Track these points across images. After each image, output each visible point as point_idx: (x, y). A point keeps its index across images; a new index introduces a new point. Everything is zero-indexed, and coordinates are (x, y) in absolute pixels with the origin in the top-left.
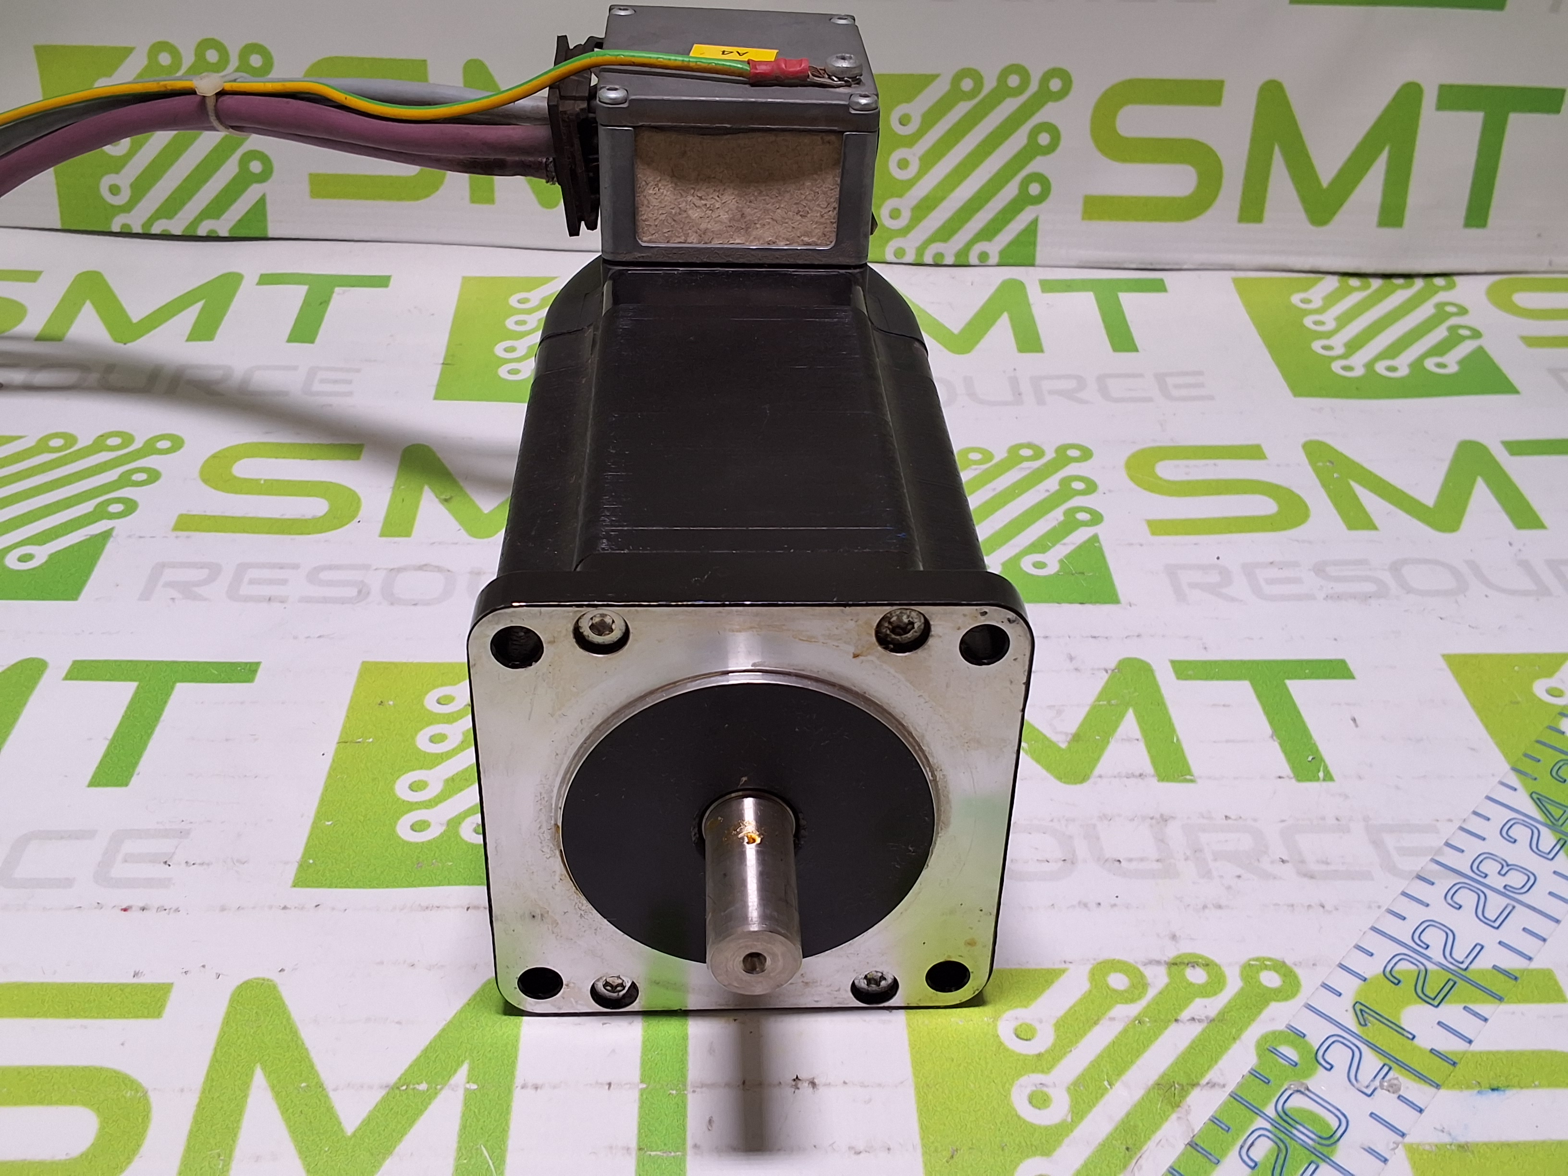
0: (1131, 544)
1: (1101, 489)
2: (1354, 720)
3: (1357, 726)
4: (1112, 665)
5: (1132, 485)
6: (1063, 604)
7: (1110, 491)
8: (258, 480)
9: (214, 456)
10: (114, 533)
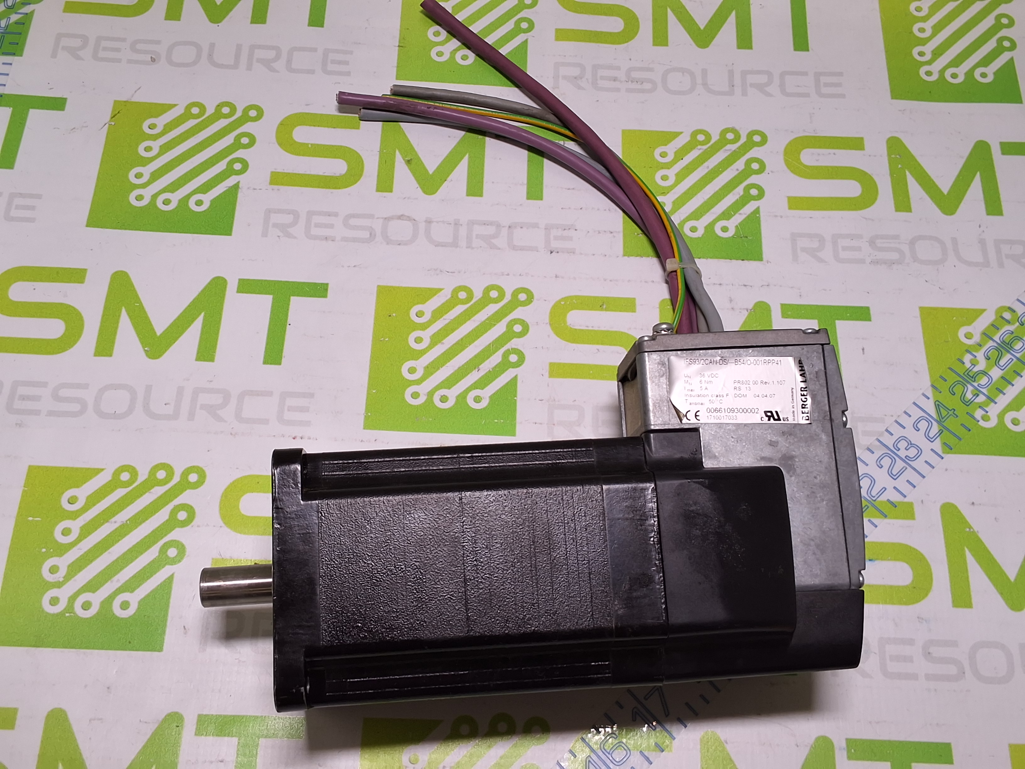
0: (776, 216)
1: (767, 169)
2: (863, 349)
3: (863, 354)
4: (751, 307)
5: (785, 168)
6: (733, 261)
7: (772, 172)
8: (307, 144)
9: (281, 124)
10: (240, 185)
